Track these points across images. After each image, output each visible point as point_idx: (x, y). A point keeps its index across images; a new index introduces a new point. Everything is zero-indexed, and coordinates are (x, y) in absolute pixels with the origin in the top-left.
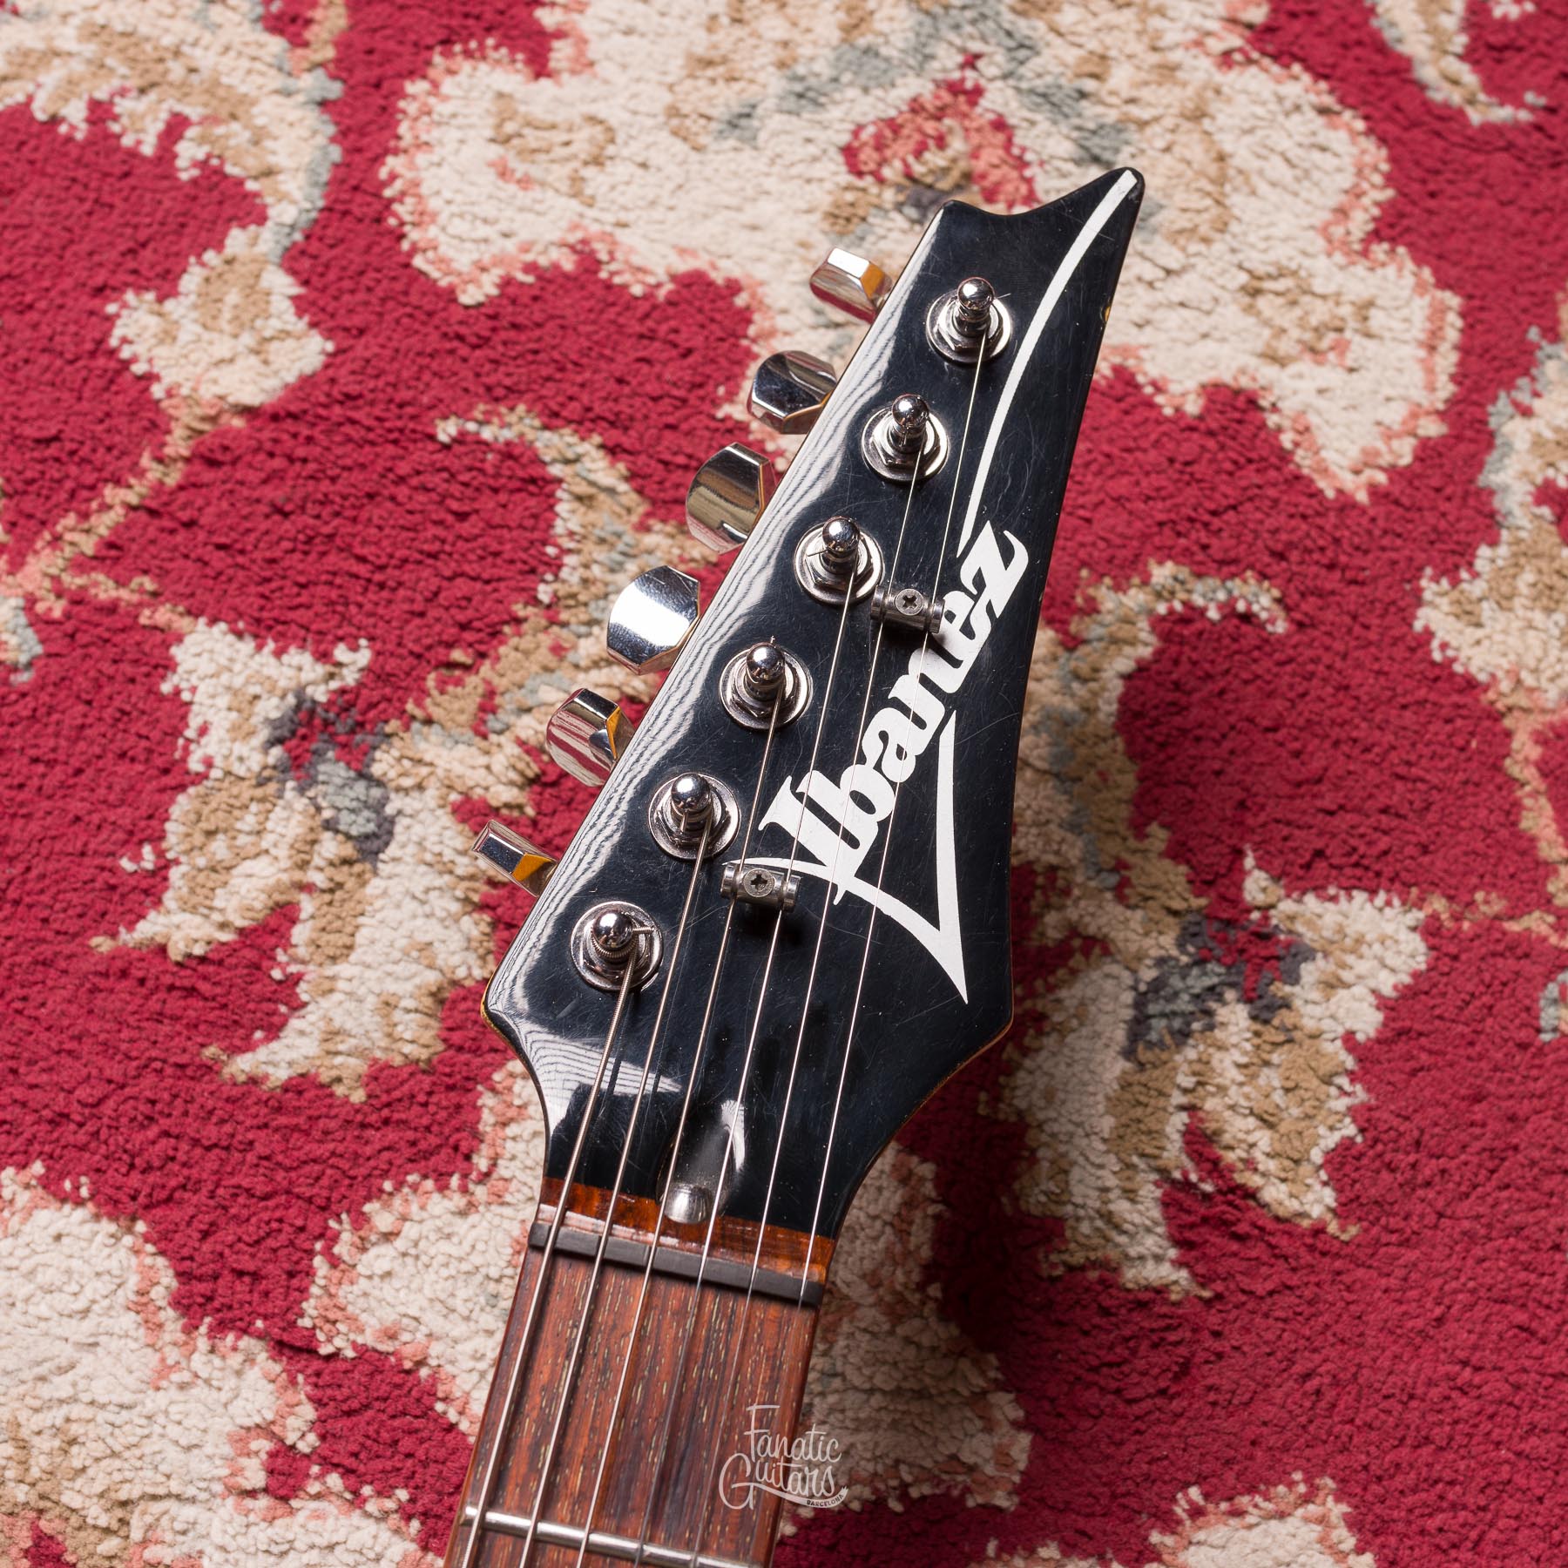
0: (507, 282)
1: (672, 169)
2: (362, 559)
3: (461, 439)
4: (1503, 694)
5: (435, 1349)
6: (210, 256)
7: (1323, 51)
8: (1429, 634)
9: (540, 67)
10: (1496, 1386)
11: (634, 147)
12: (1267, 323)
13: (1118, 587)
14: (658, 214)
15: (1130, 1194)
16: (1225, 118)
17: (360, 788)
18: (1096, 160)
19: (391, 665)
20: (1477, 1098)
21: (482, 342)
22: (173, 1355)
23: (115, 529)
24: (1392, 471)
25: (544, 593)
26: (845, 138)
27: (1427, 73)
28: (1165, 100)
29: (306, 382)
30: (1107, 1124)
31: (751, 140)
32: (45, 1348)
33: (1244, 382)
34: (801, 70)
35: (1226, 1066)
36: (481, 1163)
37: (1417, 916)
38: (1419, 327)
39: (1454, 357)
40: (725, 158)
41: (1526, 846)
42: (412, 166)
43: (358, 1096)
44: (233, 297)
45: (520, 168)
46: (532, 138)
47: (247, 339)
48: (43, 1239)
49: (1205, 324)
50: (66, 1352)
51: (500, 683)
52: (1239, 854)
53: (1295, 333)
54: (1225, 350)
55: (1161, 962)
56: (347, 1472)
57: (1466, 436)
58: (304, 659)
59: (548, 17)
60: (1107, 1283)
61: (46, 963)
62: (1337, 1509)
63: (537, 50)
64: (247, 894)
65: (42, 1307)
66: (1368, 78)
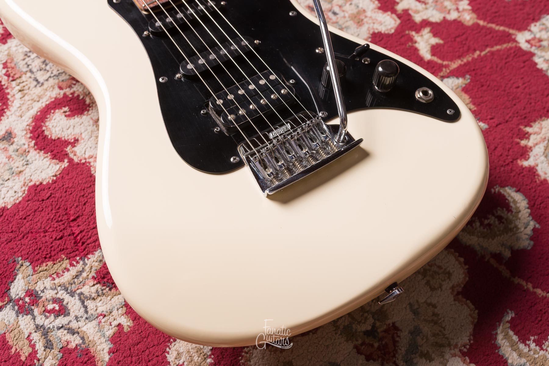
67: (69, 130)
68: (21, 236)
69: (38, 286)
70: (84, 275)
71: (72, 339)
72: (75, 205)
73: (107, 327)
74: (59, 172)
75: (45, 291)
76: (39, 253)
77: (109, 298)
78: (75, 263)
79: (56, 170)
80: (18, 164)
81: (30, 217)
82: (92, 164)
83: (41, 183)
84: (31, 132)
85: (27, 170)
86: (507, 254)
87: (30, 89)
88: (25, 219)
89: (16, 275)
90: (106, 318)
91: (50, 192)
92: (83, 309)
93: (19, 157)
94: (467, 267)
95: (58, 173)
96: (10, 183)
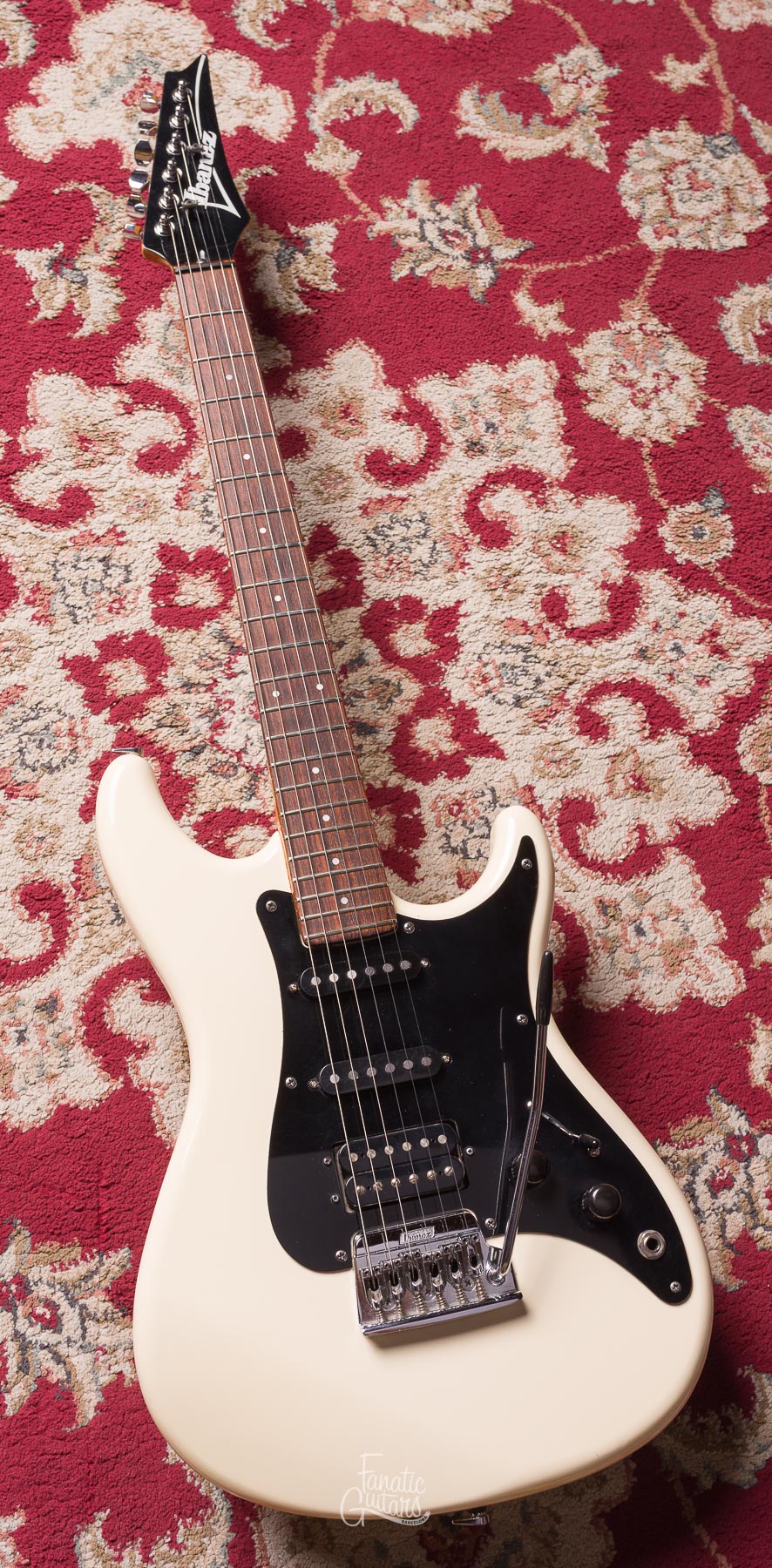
0: (54, 155)
1: (82, 118)
2: (50, 225)
3: (61, 192)
4: (333, 173)
5: (150, 376)
7: (231, 44)
8: (311, 166)
9: (37, 105)
10: (386, 309)
11: (70, 115)
14: (83, 129)
15: (291, 297)
17: (75, 272)
19: (69, 245)
20: (361, 256)
21: (55, 170)
22: (91, 395)
24: (288, 133)
25: (98, 219)
26: (121, 99)
27: (259, 41)
29: (15, 191)
30: (280, 286)
31: (98, 106)
32: (61, 403)
33: (245, 124)
34: (103, 85)
35: (301, 267)
36: (142, 336)
37: (332, 224)
38: (281, 100)
39: (292, 104)
40: (93, 111)
41: (351, 203)
42: (16, 137)
43: (107, 333)
45: (44, 129)
46: (43, 121)
48: (50, 383)
49: (229, 114)
50: (67, 402)
51: (97, 241)
52: (286, 224)
53: (252, 110)
55: (278, 250)
56: (142, 404)
57: (302, 121)
58: (47, 250)
59: (33, 92)
60: (293, 316)
61: (21, 329)
62: (362, 343)
63: (34, 101)
64: (60, 301)
65: (57, 395)
66: (246, 47)
67: (140, 1024)
68: (30, 1185)
69: (32, 1273)
70: (96, 1279)
71: (55, 1370)
72: (114, 1161)
73: (103, 1370)
74: (107, 1096)
75: (39, 1283)
76: (45, 1223)
77: (118, 1328)
78: (88, 1256)
79: (102, 1092)
80: (53, 1060)
81: (49, 1160)
82: (156, 1099)
83: (77, 1107)
84: (85, 1009)
85: (64, 1076)
86: (707, 1483)
87: (104, 925)
88: (41, 1159)
89: (8, 1245)
90: (106, 1356)
91: (86, 1127)
92: (80, 1332)
93: (57, 1050)
94: (635, 1479)
95: (104, 1098)
96: (33, 1091)
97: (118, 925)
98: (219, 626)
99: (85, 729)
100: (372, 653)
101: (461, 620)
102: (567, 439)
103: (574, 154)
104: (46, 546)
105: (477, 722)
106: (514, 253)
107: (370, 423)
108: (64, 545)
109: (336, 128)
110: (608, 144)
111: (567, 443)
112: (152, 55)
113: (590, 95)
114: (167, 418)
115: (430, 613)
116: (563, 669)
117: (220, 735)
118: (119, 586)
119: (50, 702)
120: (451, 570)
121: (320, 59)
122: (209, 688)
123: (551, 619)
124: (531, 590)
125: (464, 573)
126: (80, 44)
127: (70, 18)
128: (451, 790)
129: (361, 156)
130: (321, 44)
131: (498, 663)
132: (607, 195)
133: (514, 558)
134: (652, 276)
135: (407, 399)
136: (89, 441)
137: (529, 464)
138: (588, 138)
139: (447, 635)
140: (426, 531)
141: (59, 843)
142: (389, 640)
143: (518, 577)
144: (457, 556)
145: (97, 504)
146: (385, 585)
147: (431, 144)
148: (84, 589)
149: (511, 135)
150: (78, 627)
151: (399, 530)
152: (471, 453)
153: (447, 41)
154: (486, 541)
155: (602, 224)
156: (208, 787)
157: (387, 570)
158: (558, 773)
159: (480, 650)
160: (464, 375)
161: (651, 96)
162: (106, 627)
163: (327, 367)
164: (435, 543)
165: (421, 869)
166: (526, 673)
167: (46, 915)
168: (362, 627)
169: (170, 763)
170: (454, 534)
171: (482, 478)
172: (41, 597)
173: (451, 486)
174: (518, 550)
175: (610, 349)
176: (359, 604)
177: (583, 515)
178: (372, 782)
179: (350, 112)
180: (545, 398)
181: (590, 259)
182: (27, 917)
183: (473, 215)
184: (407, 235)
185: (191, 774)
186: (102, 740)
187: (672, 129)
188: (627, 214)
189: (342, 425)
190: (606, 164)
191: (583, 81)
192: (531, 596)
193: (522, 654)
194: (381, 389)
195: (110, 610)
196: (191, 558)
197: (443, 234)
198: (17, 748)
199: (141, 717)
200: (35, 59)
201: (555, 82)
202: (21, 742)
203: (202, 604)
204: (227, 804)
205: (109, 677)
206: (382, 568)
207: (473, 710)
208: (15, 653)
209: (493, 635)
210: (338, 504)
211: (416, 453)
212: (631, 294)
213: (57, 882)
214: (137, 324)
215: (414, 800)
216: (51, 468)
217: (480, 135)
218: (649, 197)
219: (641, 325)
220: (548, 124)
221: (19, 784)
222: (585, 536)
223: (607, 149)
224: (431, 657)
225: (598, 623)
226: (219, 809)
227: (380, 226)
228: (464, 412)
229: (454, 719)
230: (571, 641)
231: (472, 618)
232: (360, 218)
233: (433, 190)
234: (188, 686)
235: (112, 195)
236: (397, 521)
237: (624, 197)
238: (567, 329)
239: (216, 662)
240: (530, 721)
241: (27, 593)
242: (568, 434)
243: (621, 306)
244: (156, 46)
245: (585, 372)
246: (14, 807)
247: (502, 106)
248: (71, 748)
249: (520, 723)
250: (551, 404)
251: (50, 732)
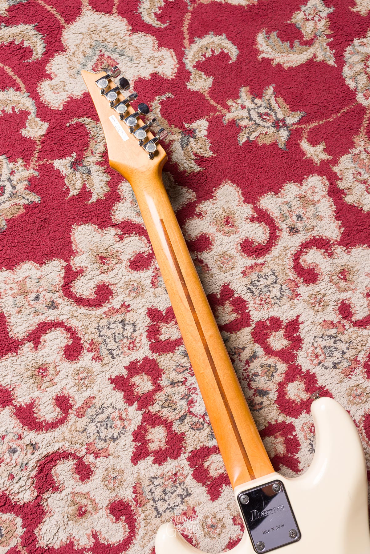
0: (64, 105)
1: (74, 82)
2: (68, 144)
3: (70, 125)
4: (201, 91)
5: (129, 218)
6: (27, 121)
7: (141, 28)
8: (190, 89)
9: (51, 79)
10: (238, 161)
11: (68, 82)
12: (152, 64)
13: (153, 102)
14: (75, 89)
15: (191, 163)
16: (134, 42)
17: (84, 167)
18: (122, 55)
19: (79, 153)
20: (222, 134)
21: (65, 113)
22: (102, 233)
23: (38, 156)
24: (176, 73)
25: (90, 137)
26: (92, 68)
27: (154, 25)
28: (126, 44)
29: (48, 128)
30: (185, 158)
31: (81, 74)
32: (88, 240)
33: (154, 72)
34: (82, 63)
35: (194, 146)
36: (122, 197)
37: (205, 119)
38: (170, 55)
39: (175, 56)
40: (79, 78)
41: (213, 106)
42: (44, 98)
43: (105, 198)
44: (33, 124)
45: (57, 92)
46: (56, 87)
47: (38, 127)
48: (81, 230)
49: (145, 68)
50: (91, 239)
51: (92, 149)
52: (183, 123)
53: (156, 63)
54: (149, 69)
55: (181, 139)
56: (127, 233)
57: (182, 65)
58: (69, 158)
59: (48, 72)
60: (194, 173)
61: (62, 204)
62: (229, 182)
63: (49, 77)
64: (79, 185)
65: (85, 236)
66: (148, 29)
97: (159, 518)
98: (183, 349)
99: (127, 415)
100: (260, 351)
101: (301, 326)
102: (338, 218)
103: (318, 60)
104: (93, 319)
105: (317, 380)
106: (296, 119)
107: (240, 225)
108: (101, 317)
109: (199, 66)
110: (334, 51)
111: (338, 220)
112: (103, 41)
113: (322, 25)
114: (140, 239)
115: (285, 325)
116: (354, 344)
117: (193, 407)
118: (131, 335)
119: (108, 403)
120: (291, 299)
121: (185, 29)
122: (184, 383)
123: (345, 318)
124: (332, 304)
125: (298, 300)
126: (67, 42)
127: (60, 28)
128: (309, 419)
129: (214, 79)
130: (184, 20)
131: (322, 346)
132: (338, 79)
133: (322, 287)
134: (367, 121)
135: (256, 209)
136: (105, 258)
137: (321, 234)
138: (324, 49)
139: (295, 335)
140: (276, 280)
141: (125, 478)
142: (267, 343)
143: (325, 298)
144: (293, 291)
145: (114, 292)
146: (260, 313)
147: (247, 67)
148: (115, 339)
149: (285, 54)
150: (115, 360)
151: (263, 282)
152: (292, 233)
153: (246, 8)
154: (306, 280)
155: (338, 96)
156: (191, 437)
157: (260, 305)
158: (360, 401)
159: (312, 341)
160: (282, 191)
161: (351, 21)
162: (129, 358)
163: (214, 198)
164: (281, 285)
165: (301, 464)
166: (336, 349)
167: (123, 518)
168: (253, 337)
169: (171, 427)
170: (290, 279)
171: (299, 246)
172: (95, 347)
173: (285, 253)
174: (323, 283)
175: (352, 164)
176: (249, 325)
177: (352, 258)
178: (270, 421)
179: (204, 56)
180: (323, 197)
181: (334, 116)
182: (114, 521)
183: (273, 102)
184: (242, 119)
185: (182, 431)
186: (136, 419)
187: (365, 37)
188: (349, 88)
189: (227, 229)
190: (334, 62)
191: (317, 18)
192: (333, 307)
193: (333, 340)
194: (242, 206)
195: (129, 348)
196: (164, 314)
197: (260, 115)
198: (96, 431)
199: (153, 405)
200: (47, 54)
201: (303, 21)
202: (97, 427)
203: (173, 338)
204: (202, 444)
205: (134, 385)
206: (258, 304)
207: (314, 374)
208: (87, 379)
209: (318, 331)
210: (231, 272)
211: (265, 238)
212: (357, 133)
213: (126, 499)
214: (118, 191)
215: (292, 428)
216: (89, 276)
217: (270, 57)
218: (358, 77)
219: (365, 149)
220: (302, 45)
221: (100, 450)
222: (354, 270)
223: (334, 54)
224: (288, 348)
225: (368, 316)
226: (198, 448)
227: (229, 116)
228: (285, 212)
229: (305, 380)
230: (356, 328)
231: (306, 324)
232: (218, 113)
233: (251, 92)
234: (173, 384)
235: (95, 122)
236: (261, 277)
237: (346, 80)
238: (329, 157)
239: (185, 369)
240: (342, 375)
241: (88, 346)
242: (338, 215)
243: (354, 140)
244: (104, 36)
245: (341, 179)
246: (99, 463)
247: (278, 39)
248: (122, 426)
249: (338, 377)
250: (327, 200)
251: (110, 419)
